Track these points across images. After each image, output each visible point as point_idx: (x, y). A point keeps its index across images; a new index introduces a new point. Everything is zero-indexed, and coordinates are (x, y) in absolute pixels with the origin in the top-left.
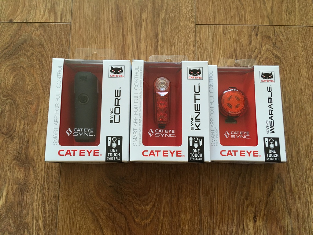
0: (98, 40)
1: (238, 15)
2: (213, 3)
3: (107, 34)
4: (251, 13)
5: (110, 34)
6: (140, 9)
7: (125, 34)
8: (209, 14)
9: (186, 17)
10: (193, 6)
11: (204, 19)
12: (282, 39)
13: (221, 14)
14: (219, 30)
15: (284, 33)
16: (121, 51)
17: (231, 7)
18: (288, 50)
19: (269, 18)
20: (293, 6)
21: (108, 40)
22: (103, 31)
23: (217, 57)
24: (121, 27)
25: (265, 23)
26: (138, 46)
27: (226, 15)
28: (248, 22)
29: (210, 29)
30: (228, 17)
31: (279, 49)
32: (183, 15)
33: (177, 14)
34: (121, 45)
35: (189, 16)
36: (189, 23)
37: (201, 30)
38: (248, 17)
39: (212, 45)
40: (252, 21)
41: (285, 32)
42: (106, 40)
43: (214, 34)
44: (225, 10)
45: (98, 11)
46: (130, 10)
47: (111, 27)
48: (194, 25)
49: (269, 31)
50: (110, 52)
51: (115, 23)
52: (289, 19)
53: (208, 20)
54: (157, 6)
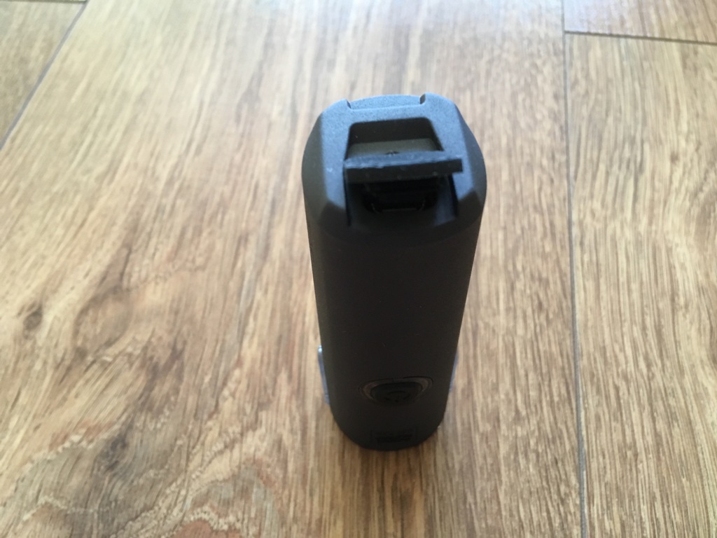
3: (207, 38)
5: (217, 39)
7: (274, 41)
14: (666, 56)
21: (203, 54)
22: (193, 29)
23: (664, 142)
26: (320, 81)
27: (688, 15)
30: (698, 21)
34: (251, 73)
39: (638, 97)
42: (196, 55)
48: (559, 31)
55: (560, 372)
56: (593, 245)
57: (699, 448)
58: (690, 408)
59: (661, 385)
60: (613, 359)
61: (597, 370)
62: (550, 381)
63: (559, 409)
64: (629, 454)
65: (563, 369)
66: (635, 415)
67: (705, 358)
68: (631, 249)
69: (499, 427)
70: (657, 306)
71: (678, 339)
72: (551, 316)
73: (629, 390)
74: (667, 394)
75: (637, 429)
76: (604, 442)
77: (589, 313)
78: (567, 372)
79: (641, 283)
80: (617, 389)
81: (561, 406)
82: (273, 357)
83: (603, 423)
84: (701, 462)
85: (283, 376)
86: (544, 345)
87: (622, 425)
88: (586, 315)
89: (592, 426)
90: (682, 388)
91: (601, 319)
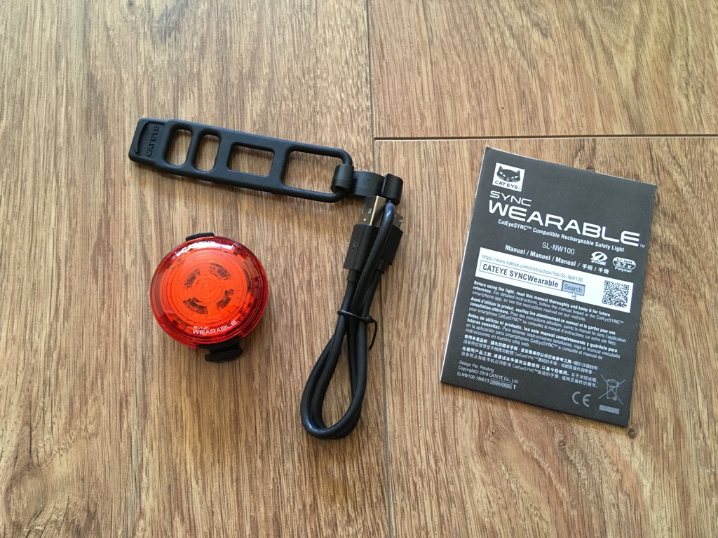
0: (11, 204)
1: (521, 104)
2: (432, 64)
3: (47, 181)
4: (565, 95)
5: (57, 180)
6: (173, 85)
7: (112, 176)
8: (421, 102)
9: (339, 113)
10: (364, 75)
11: (403, 118)
12: (681, 184)
13: (462, 101)
14: (458, 157)
15: (684, 162)
16: (95, 240)
17: (497, 75)
18: (703, 223)
19: (628, 111)
20: (707, 66)
21: (47, 201)
22: (31, 170)
23: (452, 255)
24: (101, 151)
25: (615, 126)
26: (164, 220)
27: (479, 104)
28: (558, 128)
29: (427, 153)
30: (488, 111)
31: (674, 218)
32: (328, 108)
33: (309, 102)
34: (98, 217)
35: (351, 108)
36: (349, 134)
37: (393, 159)
38: (557, 109)
39: (434, 209)
40: (570, 123)
41: (689, 157)
42: (41, 202)
43: (441, 170)
44: (474, 86)
45: (17, 99)
46: (137, 91)
47: (63, 156)
48: (369, 139)
49: (631, 157)
50: (51, 247)
51: (77, 138)
52: (697, 114)
53: (418, 124)
54: (234, 75)
55: (377, 478)
56: (399, 363)
57: (468, 521)
58: (463, 492)
59: (445, 476)
60: (413, 461)
61: (402, 472)
62: (370, 487)
63: (377, 508)
64: (423, 533)
65: (379, 475)
66: (427, 502)
67: (474, 449)
68: (426, 363)
69: (337, 529)
70: (443, 412)
71: (456, 437)
72: (370, 432)
73: (423, 484)
74: (449, 481)
75: (428, 514)
76: (406, 527)
77: (396, 425)
78: (382, 477)
79: (433, 393)
80: (415, 484)
81: (378, 505)
82: (167, 505)
83: (406, 513)
84: (470, 531)
85: (177, 519)
86: (366, 458)
87: (418, 513)
88: (394, 427)
89: (399, 517)
90: (459, 477)
91: (405, 428)
